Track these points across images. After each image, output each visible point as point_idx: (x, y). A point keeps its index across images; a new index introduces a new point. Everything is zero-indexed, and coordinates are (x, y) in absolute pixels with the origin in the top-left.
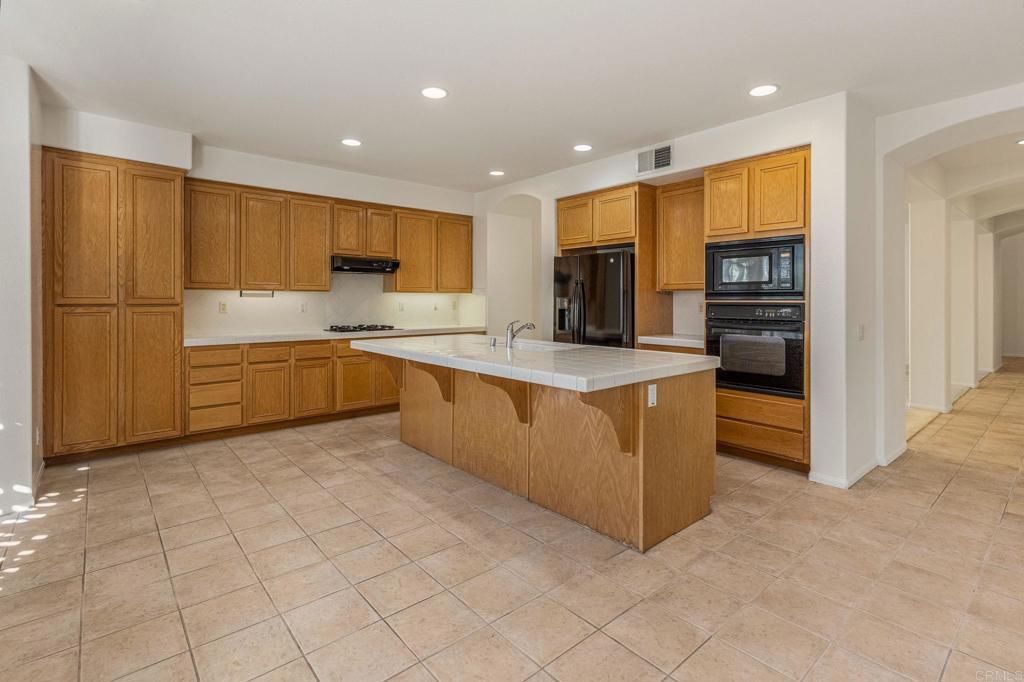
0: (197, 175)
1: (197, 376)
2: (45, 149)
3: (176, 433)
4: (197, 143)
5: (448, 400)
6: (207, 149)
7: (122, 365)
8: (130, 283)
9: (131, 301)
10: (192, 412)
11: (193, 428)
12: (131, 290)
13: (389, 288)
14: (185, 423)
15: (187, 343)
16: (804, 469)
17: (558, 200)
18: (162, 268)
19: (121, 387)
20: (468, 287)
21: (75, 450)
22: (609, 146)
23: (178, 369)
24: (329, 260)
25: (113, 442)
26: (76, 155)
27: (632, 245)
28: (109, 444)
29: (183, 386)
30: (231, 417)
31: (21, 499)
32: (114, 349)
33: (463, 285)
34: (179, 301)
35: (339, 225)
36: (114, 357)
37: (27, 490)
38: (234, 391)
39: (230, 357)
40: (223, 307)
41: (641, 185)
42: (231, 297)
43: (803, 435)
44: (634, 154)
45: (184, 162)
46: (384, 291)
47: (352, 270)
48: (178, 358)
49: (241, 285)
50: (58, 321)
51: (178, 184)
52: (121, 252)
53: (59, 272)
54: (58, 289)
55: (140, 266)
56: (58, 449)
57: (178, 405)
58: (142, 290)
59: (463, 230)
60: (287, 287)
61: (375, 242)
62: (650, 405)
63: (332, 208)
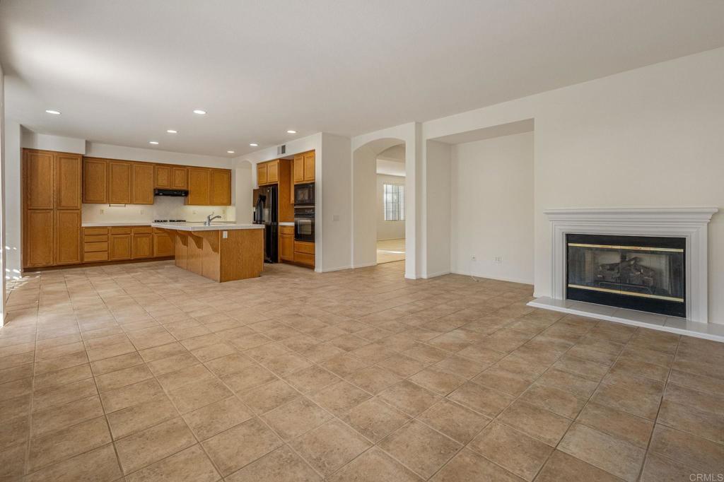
0: (88, 155)
1: (87, 239)
2: (24, 149)
3: (79, 262)
4: (88, 144)
5: (185, 245)
6: (93, 145)
7: (55, 234)
8: (58, 201)
9: (59, 208)
10: (85, 254)
11: (86, 260)
12: (59, 202)
13: (186, 203)
14: (82, 258)
15: (83, 225)
16: (312, 267)
17: (258, 164)
18: (72, 194)
19: (55, 242)
20: (229, 203)
21: (36, 266)
22: (265, 144)
23: (79, 236)
24: (152, 190)
25: (51, 264)
26: (36, 151)
27: (277, 185)
28: (49, 265)
29: (81, 243)
30: (104, 257)
31: (17, 275)
32: (52, 227)
33: (225, 201)
34: (79, 207)
35: (158, 175)
36: (52, 230)
37: (18, 272)
38: (104, 246)
39: (102, 232)
40: (102, 211)
41: (280, 159)
42: (106, 207)
43: (312, 256)
44: (276, 147)
45: (82, 151)
46: (185, 204)
47: (164, 195)
48: (79, 232)
49: (109, 201)
50: (29, 214)
51: (79, 161)
52: (55, 189)
53: (29, 196)
54: (29, 203)
55: (63, 193)
56: (29, 265)
57: (79, 250)
58: (63, 204)
59: (226, 176)
60: (131, 202)
61: (177, 182)
62: (224, 237)
63: (154, 167)
